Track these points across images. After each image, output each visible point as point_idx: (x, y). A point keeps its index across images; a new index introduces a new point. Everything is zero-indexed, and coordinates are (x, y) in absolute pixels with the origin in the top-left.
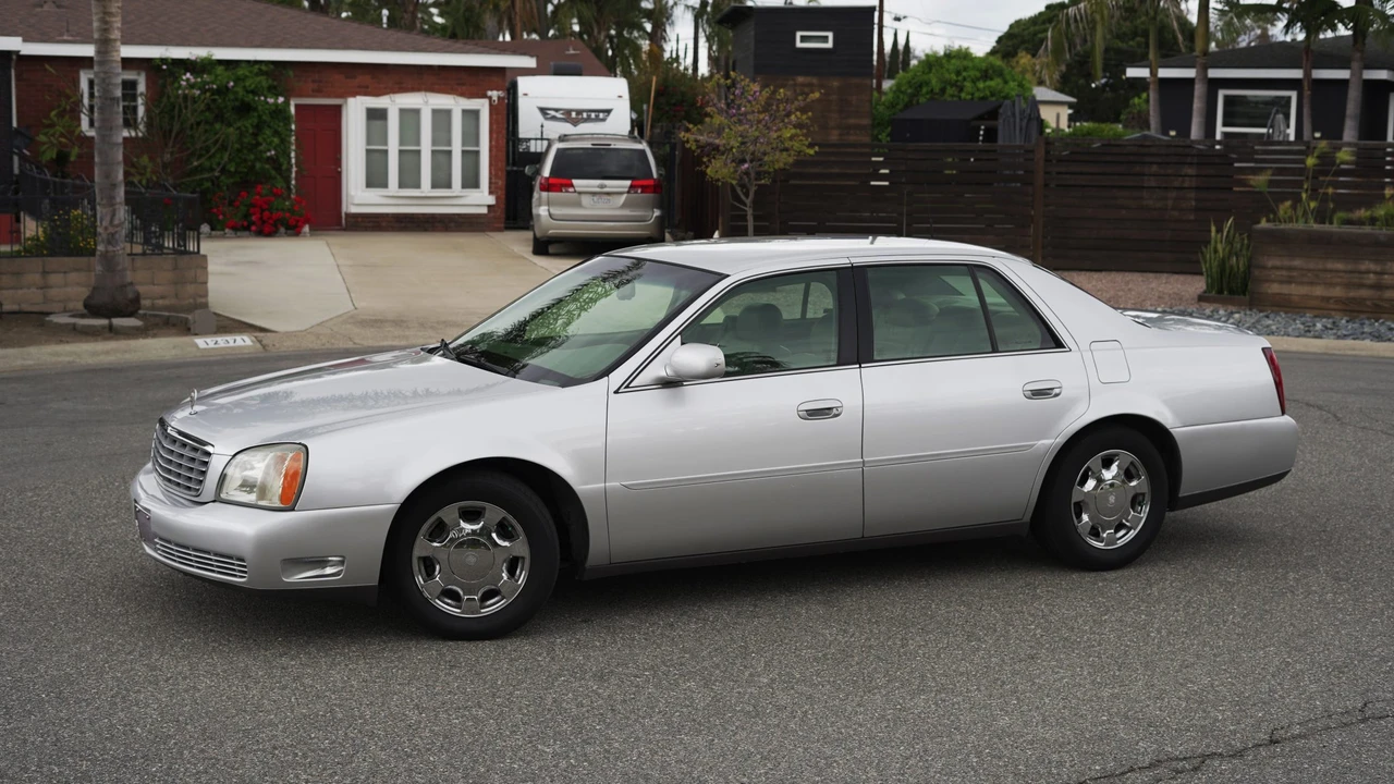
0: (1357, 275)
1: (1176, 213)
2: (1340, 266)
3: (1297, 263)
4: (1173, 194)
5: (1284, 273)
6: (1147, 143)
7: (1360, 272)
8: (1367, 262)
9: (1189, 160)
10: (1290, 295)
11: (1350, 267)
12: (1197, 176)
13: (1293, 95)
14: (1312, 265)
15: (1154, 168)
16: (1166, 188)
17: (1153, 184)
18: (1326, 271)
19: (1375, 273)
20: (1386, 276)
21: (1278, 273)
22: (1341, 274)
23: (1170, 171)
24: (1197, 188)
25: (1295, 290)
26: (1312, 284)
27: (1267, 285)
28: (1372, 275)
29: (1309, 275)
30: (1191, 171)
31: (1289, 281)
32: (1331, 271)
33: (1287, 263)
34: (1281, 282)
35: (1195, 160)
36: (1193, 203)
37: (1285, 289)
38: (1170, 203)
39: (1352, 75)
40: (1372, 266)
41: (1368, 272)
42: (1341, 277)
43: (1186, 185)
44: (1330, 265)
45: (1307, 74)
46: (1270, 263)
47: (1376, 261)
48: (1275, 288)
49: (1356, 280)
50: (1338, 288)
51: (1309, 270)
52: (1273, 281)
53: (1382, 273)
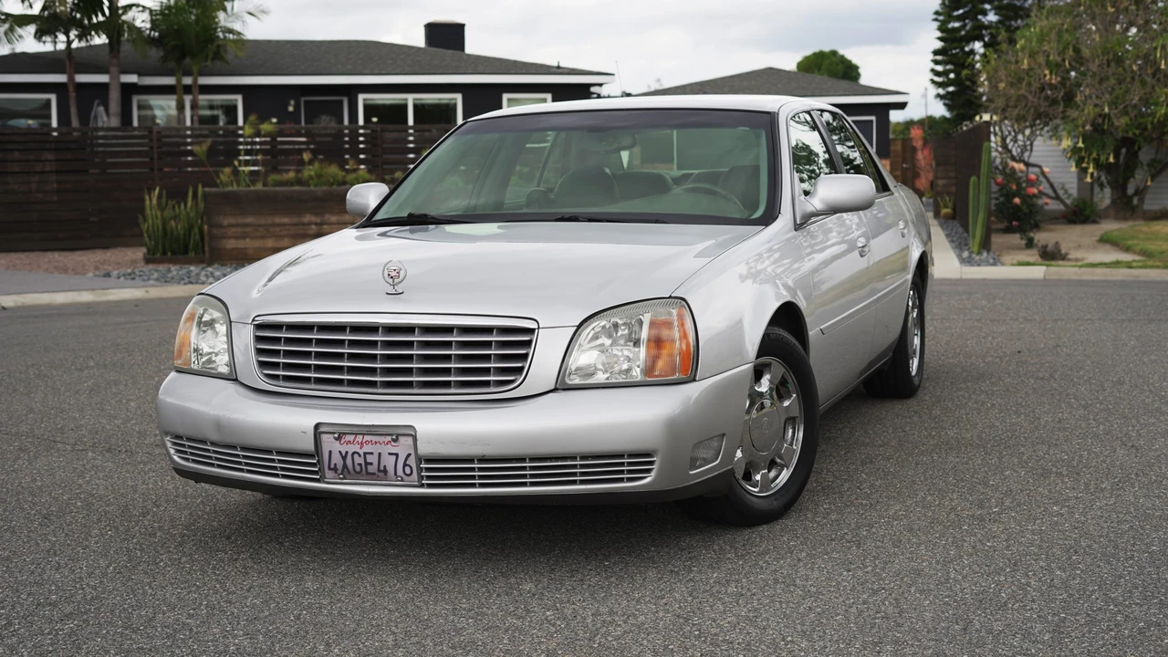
0: (301, 227)
1: (40, 196)
2: (286, 220)
3: (249, 220)
4: (37, 178)
5: (239, 229)
6: (7, 132)
7: (304, 224)
8: (308, 215)
9: (47, 146)
10: (245, 248)
11: (295, 220)
12: (56, 160)
13: (53, 98)
14: (262, 221)
15: (16, 155)
16: (28, 173)
17: (17, 170)
18: (274, 225)
19: (316, 224)
20: (325, 227)
21: (234, 230)
22: (288, 227)
23: (31, 157)
24: (57, 172)
25: (248, 244)
26: (263, 237)
27: (225, 241)
28: (313, 227)
29: (261, 229)
30: (50, 156)
31: (243, 237)
32: (279, 225)
33: (240, 220)
34: (237, 238)
35: (53, 146)
36: (55, 186)
37: (240, 244)
38: (34, 186)
39: (111, 78)
40: (313, 219)
41: (310, 224)
42: (289, 230)
43: (47, 169)
44: (278, 220)
45: (71, 78)
46: (226, 222)
47: (316, 214)
48: (231, 244)
49: (301, 232)
50: (286, 240)
51: (260, 225)
52: (229, 238)
53: (322, 224)
